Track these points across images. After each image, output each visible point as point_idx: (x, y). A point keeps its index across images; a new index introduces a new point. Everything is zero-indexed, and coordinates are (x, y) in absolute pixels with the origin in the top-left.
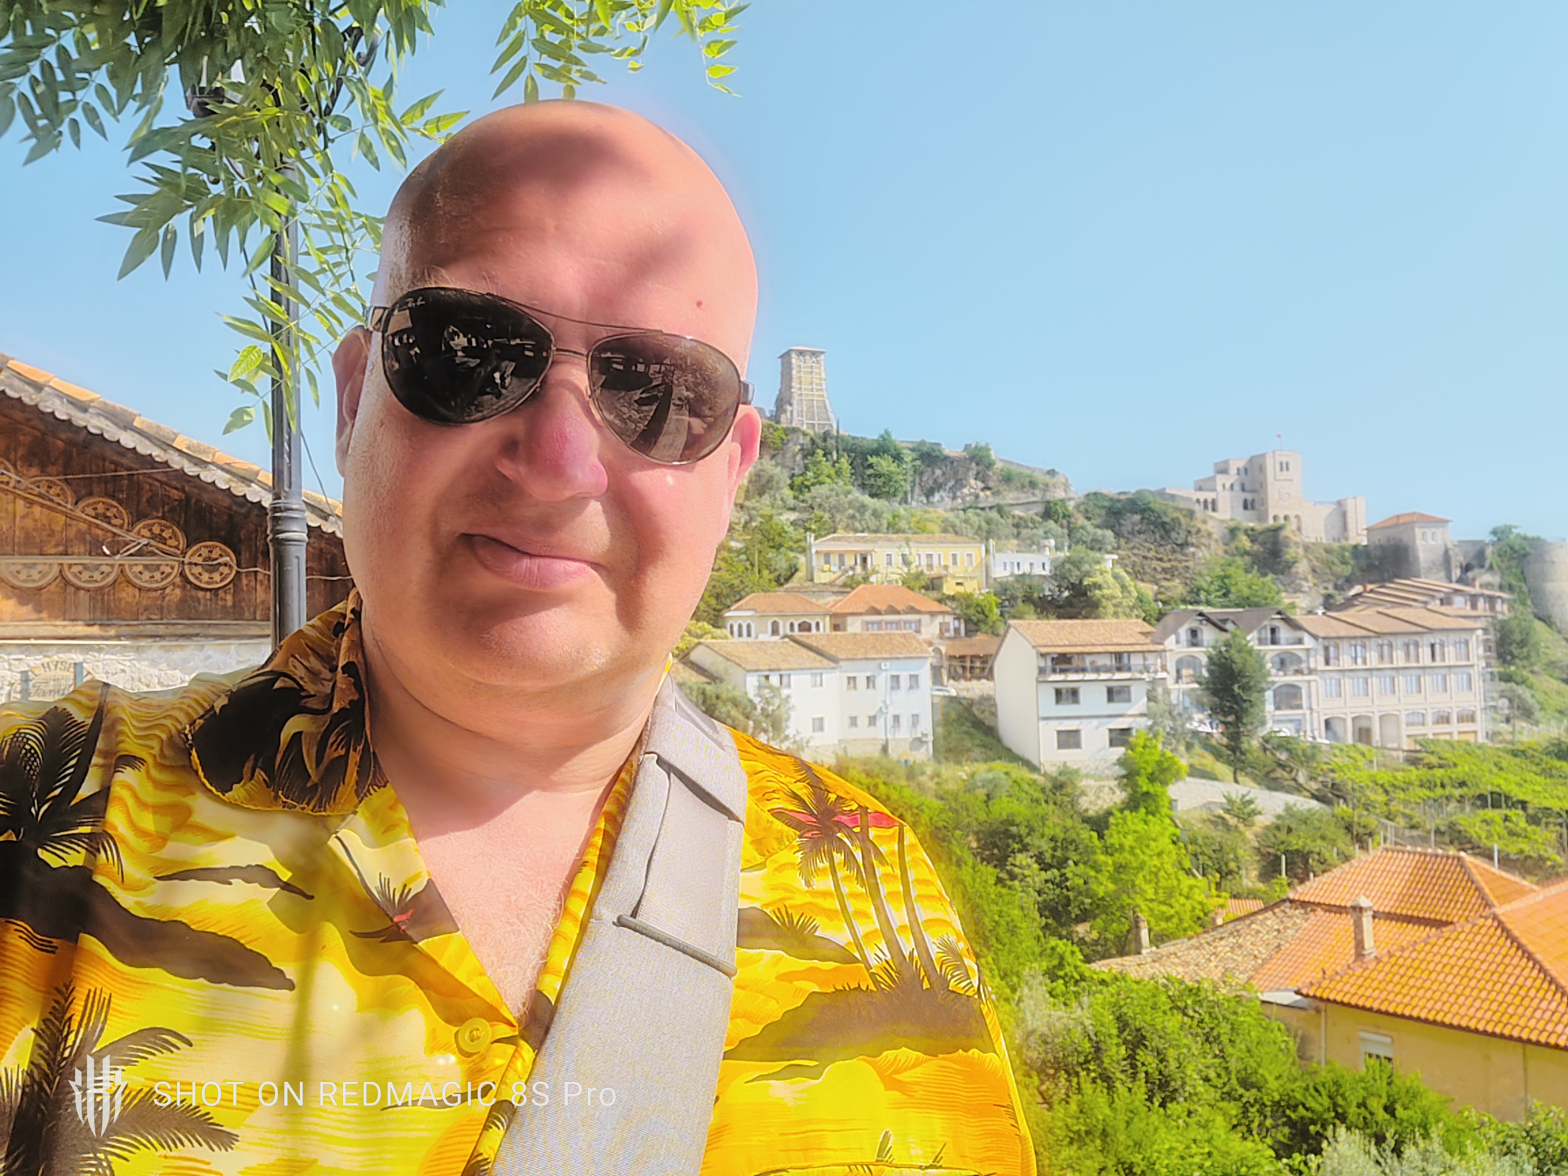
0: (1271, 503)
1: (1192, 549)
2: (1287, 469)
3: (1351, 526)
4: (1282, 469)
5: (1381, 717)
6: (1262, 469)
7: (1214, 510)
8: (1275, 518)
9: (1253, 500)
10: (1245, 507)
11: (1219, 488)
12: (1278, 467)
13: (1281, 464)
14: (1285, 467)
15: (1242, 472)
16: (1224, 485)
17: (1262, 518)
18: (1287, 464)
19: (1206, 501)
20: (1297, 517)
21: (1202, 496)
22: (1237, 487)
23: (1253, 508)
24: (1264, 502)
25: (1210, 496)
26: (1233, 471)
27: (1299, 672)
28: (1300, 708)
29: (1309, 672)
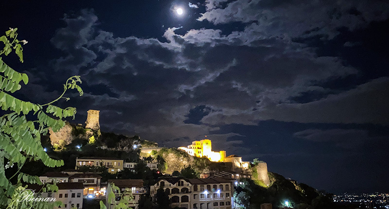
5: (207, 204)
6: (202, 144)
7: (191, 153)
14: (207, 143)
16: (194, 147)
17: (202, 155)
19: (189, 151)
22: (197, 148)
24: (202, 151)
26: (196, 144)
27: (187, 192)
28: (188, 201)
29: (190, 192)
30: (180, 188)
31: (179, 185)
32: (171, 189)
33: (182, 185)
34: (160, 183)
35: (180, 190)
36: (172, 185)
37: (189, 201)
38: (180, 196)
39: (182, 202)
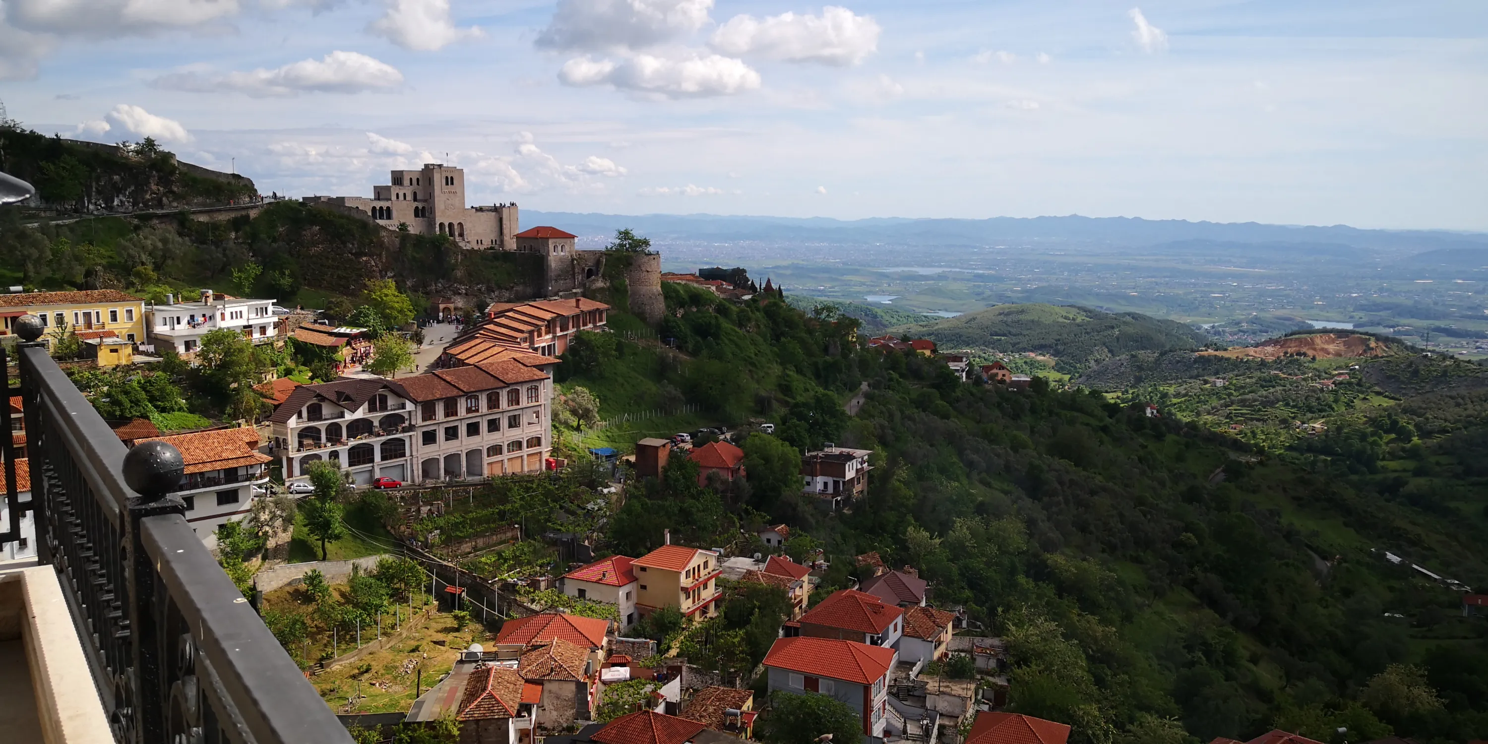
0: (438, 214)
1: (364, 259)
2: (452, 183)
3: (506, 231)
4: (447, 184)
5: (467, 454)
6: (430, 181)
7: (389, 217)
8: (441, 225)
9: (423, 208)
10: (416, 215)
11: (394, 198)
12: (444, 181)
13: (447, 178)
14: (450, 181)
15: (414, 182)
16: (397, 195)
17: (431, 224)
18: (452, 178)
19: (381, 208)
20: (460, 224)
21: (378, 204)
22: (409, 197)
23: (423, 216)
24: (432, 210)
25: (384, 204)
26: (406, 182)
27: (402, 428)
28: (403, 455)
29: (411, 427)
30: (376, 417)
31: (372, 409)
32: (344, 424)
33: (384, 408)
34: (305, 413)
35: (376, 423)
36: (348, 412)
37: (408, 453)
38: (376, 442)
39: (383, 459)
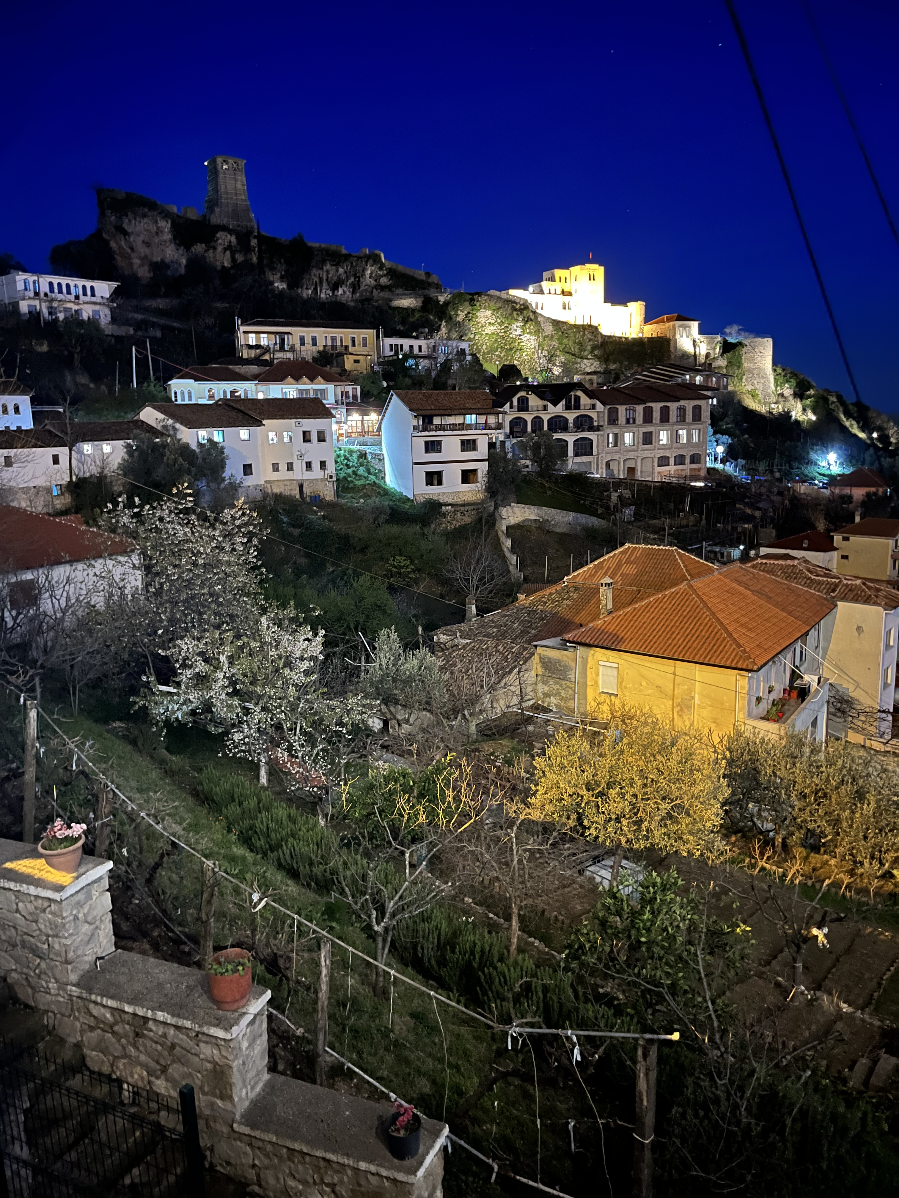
2: (594, 279)
4: (590, 279)
5: (642, 460)
6: (576, 278)
8: (584, 316)
9: (569, 302)
10: (564, 308)
11: (546, 292)
12: (587, 277)
13: (590, 274)
14: (592, 277)
15: (563, 280)
16: (550, 290)
17: (575, 316)
18: (594, 275)
22: (559, 292)
23: (569, 308)
26: (557, 279)
27: (591, 429)
28: (591, 454)
29: (598, 429)
30: (571, 416)
31: (568, 407)
32: (546, 418)
33: (577, 407)
34: (515, 403)
35: (571, 421)
36: (550, 405)
37: (595, 453)
38: (570, 438)
39: (576, 454)
